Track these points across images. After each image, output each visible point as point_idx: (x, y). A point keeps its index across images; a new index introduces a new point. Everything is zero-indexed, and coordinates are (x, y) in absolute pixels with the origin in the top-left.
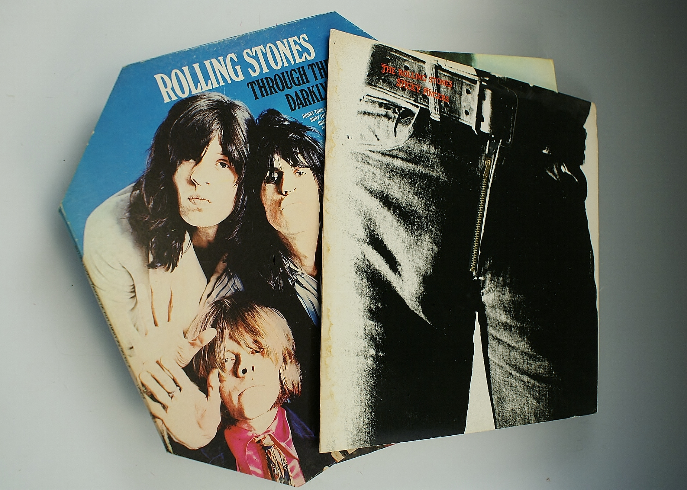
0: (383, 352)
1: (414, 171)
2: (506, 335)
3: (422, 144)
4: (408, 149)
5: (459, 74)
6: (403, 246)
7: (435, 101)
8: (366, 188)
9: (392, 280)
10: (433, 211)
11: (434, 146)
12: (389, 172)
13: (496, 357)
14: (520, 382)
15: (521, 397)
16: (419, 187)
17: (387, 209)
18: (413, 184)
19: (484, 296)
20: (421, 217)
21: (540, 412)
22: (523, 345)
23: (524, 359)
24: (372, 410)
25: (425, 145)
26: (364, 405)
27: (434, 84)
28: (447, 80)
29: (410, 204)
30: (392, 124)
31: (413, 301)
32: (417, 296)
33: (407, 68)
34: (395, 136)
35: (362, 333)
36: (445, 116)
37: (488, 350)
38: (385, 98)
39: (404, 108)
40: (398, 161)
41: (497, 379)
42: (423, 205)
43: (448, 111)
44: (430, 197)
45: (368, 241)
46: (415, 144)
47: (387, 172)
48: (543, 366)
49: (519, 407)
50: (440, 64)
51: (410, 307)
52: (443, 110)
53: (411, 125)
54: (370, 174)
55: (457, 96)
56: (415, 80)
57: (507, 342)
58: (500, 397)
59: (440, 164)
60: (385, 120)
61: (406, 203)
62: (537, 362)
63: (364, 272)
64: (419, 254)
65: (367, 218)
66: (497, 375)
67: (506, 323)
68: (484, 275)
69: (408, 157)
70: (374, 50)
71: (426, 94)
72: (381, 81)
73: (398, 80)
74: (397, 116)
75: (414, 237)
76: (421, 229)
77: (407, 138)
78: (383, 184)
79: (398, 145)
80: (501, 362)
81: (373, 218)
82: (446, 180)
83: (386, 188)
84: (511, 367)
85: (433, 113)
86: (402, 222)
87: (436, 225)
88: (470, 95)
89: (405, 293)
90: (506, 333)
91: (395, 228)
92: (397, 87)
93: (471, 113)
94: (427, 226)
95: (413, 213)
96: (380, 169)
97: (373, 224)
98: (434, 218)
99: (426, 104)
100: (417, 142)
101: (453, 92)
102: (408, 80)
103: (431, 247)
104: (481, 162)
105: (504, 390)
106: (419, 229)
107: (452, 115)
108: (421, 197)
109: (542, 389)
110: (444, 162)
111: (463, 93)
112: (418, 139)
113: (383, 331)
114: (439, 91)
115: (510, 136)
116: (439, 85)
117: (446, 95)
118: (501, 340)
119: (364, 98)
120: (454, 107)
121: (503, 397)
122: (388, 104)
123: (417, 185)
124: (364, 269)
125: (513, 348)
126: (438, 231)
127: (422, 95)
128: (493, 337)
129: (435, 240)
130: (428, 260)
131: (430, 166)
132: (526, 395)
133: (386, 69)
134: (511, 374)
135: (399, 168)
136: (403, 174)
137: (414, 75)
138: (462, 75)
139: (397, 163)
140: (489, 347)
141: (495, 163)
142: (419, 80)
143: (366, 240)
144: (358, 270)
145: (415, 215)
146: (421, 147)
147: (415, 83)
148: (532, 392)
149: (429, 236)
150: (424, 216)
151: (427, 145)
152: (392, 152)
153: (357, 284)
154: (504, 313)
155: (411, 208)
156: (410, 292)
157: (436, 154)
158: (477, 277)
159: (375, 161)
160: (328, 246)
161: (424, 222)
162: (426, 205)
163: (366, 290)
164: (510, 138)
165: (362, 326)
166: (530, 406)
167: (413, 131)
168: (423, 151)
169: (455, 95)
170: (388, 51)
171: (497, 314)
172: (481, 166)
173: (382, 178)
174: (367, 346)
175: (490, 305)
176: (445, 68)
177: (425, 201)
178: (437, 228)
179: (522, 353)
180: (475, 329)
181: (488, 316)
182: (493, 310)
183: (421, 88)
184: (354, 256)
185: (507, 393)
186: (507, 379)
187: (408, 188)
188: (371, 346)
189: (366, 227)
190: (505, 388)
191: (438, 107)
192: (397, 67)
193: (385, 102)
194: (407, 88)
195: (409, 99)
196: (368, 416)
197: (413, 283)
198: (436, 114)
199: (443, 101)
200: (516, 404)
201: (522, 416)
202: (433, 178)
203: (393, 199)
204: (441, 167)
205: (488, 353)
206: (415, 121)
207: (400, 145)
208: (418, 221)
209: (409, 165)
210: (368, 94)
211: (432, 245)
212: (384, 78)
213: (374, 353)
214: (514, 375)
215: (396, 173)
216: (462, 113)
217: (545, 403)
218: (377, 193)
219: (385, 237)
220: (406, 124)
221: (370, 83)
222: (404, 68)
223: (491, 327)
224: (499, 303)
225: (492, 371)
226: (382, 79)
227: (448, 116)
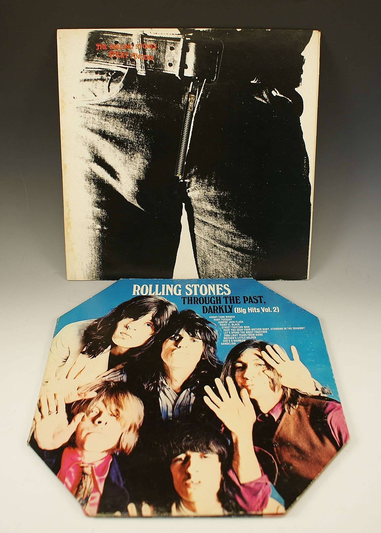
0: (106, 227)
1: (124, 113)
2: (212, 219)
3: (130, 94)
4: (119, 99)
5: (164, 37)
6: (120, 162)
7: (141, 62)
8: (88, 128)
9: (113, 184)
10: (142, 138)
11: (140, 94)
12: (105, 116)
13: (202, 234)
14: (223, 252)
15: (224, 262)
16: (129, 123)
17: (105, 140)
18: (124, 122)
19: (190, 193)
20: (133, 142)
21: (243, 274)
22: (228, 227)
23: (229, 237)
24: (100, 260)
25: (133, 94)
26: (94, 257)
27: (140, 49)
28: (152, 44)
29: (122, 135)
30: (106, 84)
31: (130, 196)
32: (133, 193)
33: (116, 43)
34: (109, 91)
35: (91, 215)
36: (151, 71)
37: (194, 229)
38: (100, 67)
39: (115, 71)
40: (111, 108)
41: (202, 248)
42: (133, 135)
43: (153, 66)
44: (139, 129)
45: (93, 160)
46: (124, 95)
47: (103, 116)
48: (248, 242)
49: (222, 269)
50: (145, 33)
51: (127, 200)
52: (148, 67)
53: (121, 82)
54: (90, 119)
55: (161, 54)
56: (124, 50)
57: (213, 224)
58: (205, 260)
59: (146, 106)
60: (101, 82)
61: (119, 135)
62: (242, 239)
63: (92, 179)
64: (133, 166)
65: (91, 147)
66: (202, 246)
67: (212, 211)
68: (190, 177)
69: (119, 105)
70: (90, 36)
71: (133, 58)
72: (96, 56)
73: (110, 52)
74: (110, 78)
75: (128, 156)
76: (134, 150)
77: (118, 92)
78: (101, 125)
79: (111, 97)
80: (206, 237)
81: (95, 146)
82: (152, 116)
83: (103, 127)
84: (216, 241)
85: (139, 71)
86: (118, 147)
87: (145, 147)
88: (174, 50)
89: (123, 191)
90: (212, 218)
91: (113, 151)
92: (109, 58)
93: (175, 64)
94: (138, 148)
95: (125, 141)
96: (98, 115)
97: (96, 150)
98: (144, 142)
99: (134, 65)
100: (126, 93)
101: (157, 52)
102: (118, 51)
103: (143, 162)
104: (185, 99)
105: (208, 256)
106: (132, 150)
107: (156, 69)
108: (132, 130)
109: (245, 258)
110: (148, 103)
111: (167, 51)
112: (127, 91)
113: (107, 214)
114: (145, 53)
115: (216, 75)
116: (145, 49)
117: (151, 55)
118: (207, 223)
119: (84, 70)
120: (159, 63)
121: (207, 261)
122: (103, 71)
123: (128, 122)
124: (92, 177)
125: (218, 228)
126: (148, 151)
127: (130, 60)
128: (199, 220)
129: (146, 157)
130: (141, 170)
131: (138, 108)
132: (229, 261)
133: (100, 47)
134: (215, 246)
135: (112, 113)
136: (115, 116)
137: (123, 46)
138: (166, 37)
139: (111, 109)
140: (195, 227)
141: (199, 98)
142: (127, 49)
143: (92, 160)
144: (87, 178)
145: (128, 142)
146: (130, 96)
147: (124, 52)
148: (235, 260)
149: (141, 154)
150: (135, 142)
151: (135, 94)
152: (107, 103)
153: (87, 187)
154: (210, 204)
155: (124, 137)
156: (127, 191)
157: (143, 99)
158: (182, 180)
159: (94, 110)
160: (65, 165)
161: (135, 146)
162: (136, 135)
163: (94, 190)
164: (215, 77)
165: (91, 211)
166: (232, 269)
167: (123, 86)
168: (132, 98)
169: (159, 54)
170: (101, 34)
171: (203, 204)
172: (184, 102)
173: (100, 121)
174: (95, 223)
175: (196, 199)
176: (150, 35)
177: (135, 132)
178: (147, 149)
179: (227, 232)
180: (182, 215)
181: (194, 206)
182: (199, 202)
183: (129, 54)
184: (84, 170)
185: (211, 258)
186: (211, 249)
187: (120, 125)
188: (98, 223)
189: (91, 152)
190: (209, 255)
191: (144, 65)
192: (108, 44)
193: (100, 70)
194: (117, 57)
195: (120, 64)
196: (97, 263)
197: (129, 185)
198: (142, 71)
199: (149, 60)
200: (220, 266)
201: (225, 275)
202: (140, 116)
203: (109, 133)
204: (147, 107)
205: (195, 231)
206: (124, 79)
207: (112, 97)
208: (130, 146)
209: (120, 109)
210: (86, 67)
211: (143, 160)
212: (98, 54)
213: (100, 228)
214: (219, 246)
215: (110, 116)
216: (165, 66)
217: (248, 268)
218: (97, 130)
219: (105, 157)
220: (117, 82)
221: (88, 60)
222: (114, 43)
223: (197, 214)
224: (204, 197)
225: (198, 243)
226: (97, 55)
227: (153, 70)
